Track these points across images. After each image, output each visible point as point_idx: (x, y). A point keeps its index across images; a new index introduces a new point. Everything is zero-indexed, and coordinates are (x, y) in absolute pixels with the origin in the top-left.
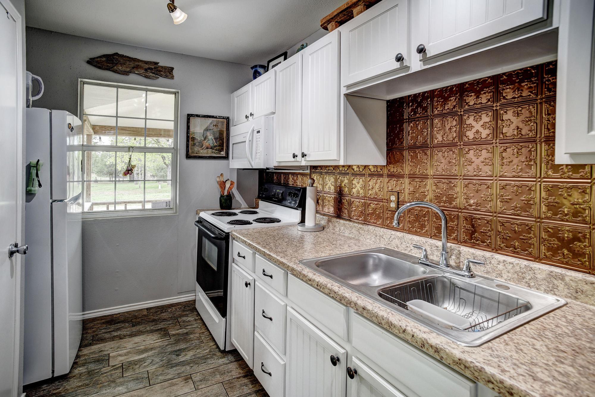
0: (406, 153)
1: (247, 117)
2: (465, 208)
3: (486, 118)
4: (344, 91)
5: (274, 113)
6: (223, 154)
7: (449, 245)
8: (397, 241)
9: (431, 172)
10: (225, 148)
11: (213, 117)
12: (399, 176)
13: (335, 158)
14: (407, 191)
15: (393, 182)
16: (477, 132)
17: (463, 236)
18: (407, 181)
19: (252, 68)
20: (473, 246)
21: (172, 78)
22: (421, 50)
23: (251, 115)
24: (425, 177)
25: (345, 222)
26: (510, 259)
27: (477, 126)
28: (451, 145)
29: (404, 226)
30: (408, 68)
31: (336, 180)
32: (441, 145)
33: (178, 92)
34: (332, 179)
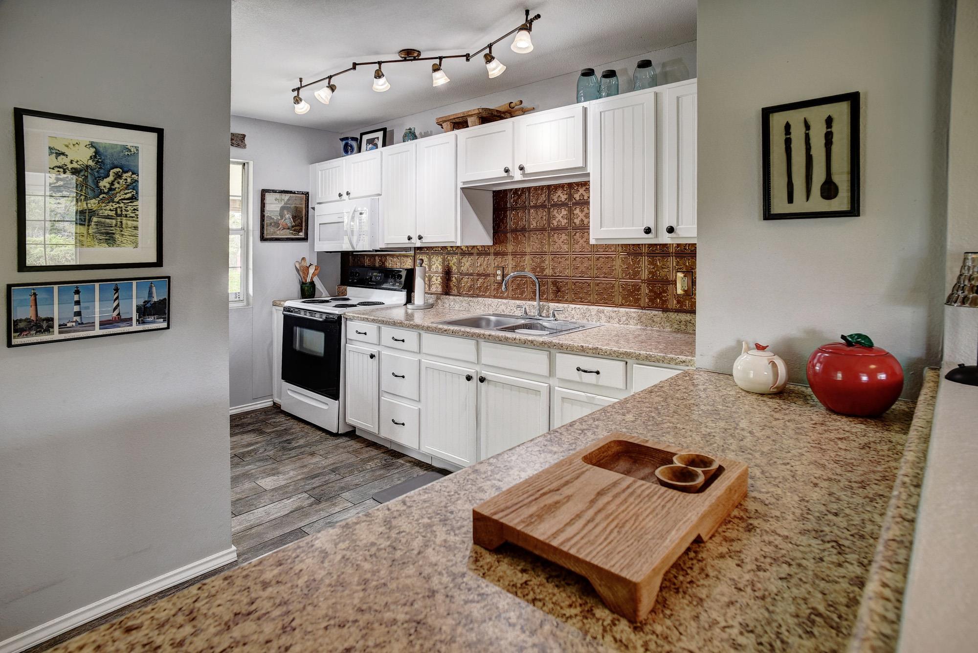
0: (509, 235)
1: (340, 195)
2: (552, 276)
3: (564, 212)
4: (460, 185)
5: (380, 195)
6: (302, 235)
7: (541, 303)
8: (503, 307)
9: (528, 250)
10: (304, 228)
11: (291, 192)
12: (504, 254)
13: (453, 240)
14: (510, 266)
15: (499, 259)
16: (559, 221)
17: (551, 296)
18: (510, 257)
19: (342, 140)
20: (559, 302)
21: (245, 147)
22: (522, 168)
23: (348, 194)
24: (523, 254)
25: (455, 297)
26: (578, 306)
27: (559, 217)
28: (543, 229)
29: (508, 294)
30: (512, 177)
31: (444, 260)
32: (536, 230)
33: (248, 163)
34: (440, 259)
